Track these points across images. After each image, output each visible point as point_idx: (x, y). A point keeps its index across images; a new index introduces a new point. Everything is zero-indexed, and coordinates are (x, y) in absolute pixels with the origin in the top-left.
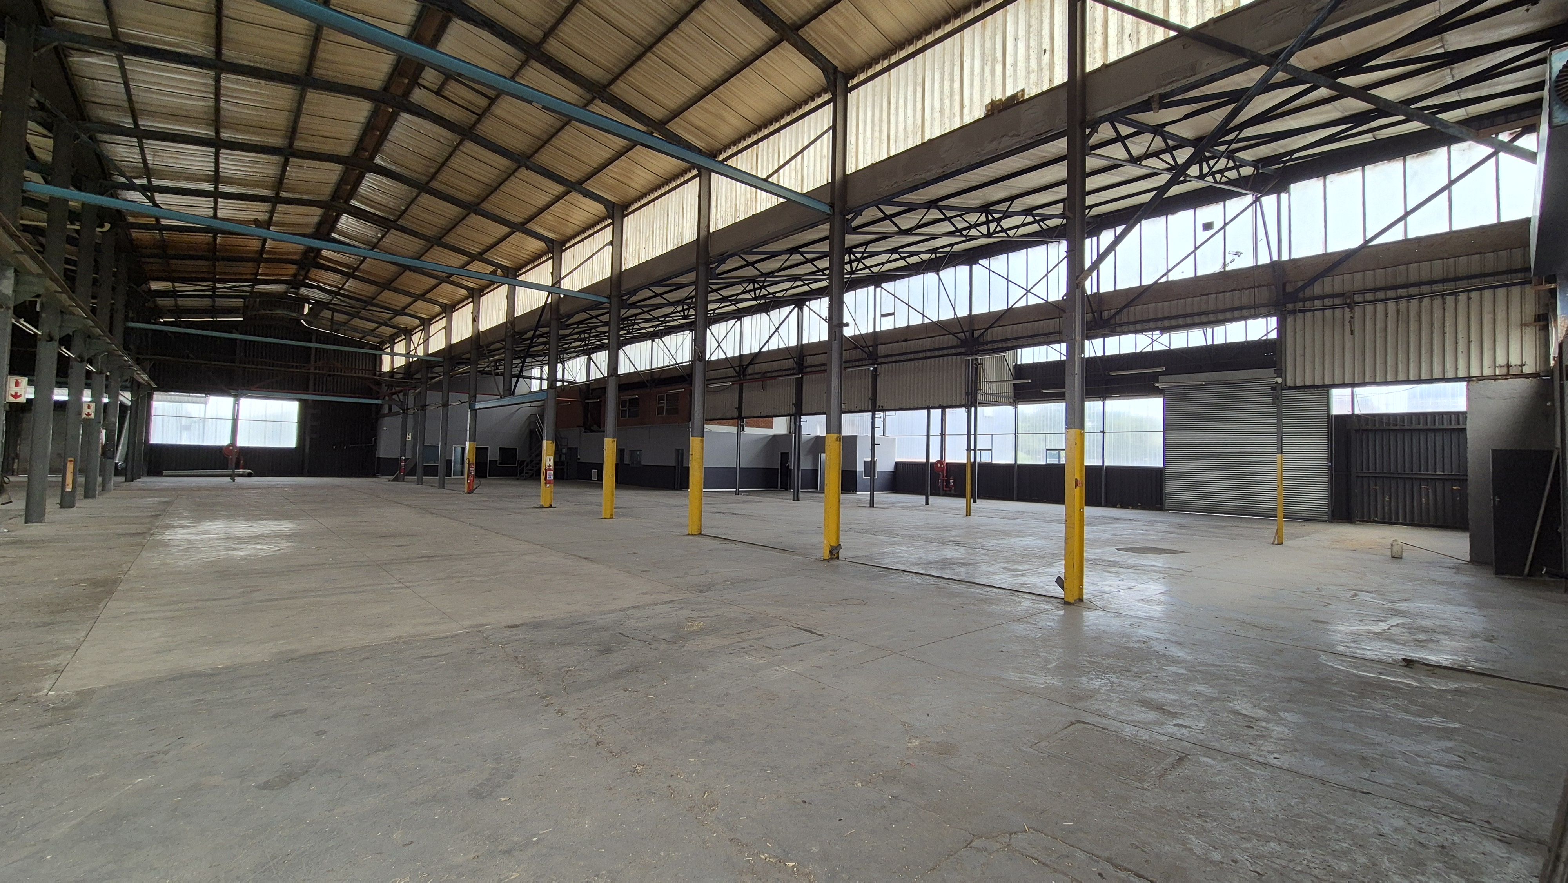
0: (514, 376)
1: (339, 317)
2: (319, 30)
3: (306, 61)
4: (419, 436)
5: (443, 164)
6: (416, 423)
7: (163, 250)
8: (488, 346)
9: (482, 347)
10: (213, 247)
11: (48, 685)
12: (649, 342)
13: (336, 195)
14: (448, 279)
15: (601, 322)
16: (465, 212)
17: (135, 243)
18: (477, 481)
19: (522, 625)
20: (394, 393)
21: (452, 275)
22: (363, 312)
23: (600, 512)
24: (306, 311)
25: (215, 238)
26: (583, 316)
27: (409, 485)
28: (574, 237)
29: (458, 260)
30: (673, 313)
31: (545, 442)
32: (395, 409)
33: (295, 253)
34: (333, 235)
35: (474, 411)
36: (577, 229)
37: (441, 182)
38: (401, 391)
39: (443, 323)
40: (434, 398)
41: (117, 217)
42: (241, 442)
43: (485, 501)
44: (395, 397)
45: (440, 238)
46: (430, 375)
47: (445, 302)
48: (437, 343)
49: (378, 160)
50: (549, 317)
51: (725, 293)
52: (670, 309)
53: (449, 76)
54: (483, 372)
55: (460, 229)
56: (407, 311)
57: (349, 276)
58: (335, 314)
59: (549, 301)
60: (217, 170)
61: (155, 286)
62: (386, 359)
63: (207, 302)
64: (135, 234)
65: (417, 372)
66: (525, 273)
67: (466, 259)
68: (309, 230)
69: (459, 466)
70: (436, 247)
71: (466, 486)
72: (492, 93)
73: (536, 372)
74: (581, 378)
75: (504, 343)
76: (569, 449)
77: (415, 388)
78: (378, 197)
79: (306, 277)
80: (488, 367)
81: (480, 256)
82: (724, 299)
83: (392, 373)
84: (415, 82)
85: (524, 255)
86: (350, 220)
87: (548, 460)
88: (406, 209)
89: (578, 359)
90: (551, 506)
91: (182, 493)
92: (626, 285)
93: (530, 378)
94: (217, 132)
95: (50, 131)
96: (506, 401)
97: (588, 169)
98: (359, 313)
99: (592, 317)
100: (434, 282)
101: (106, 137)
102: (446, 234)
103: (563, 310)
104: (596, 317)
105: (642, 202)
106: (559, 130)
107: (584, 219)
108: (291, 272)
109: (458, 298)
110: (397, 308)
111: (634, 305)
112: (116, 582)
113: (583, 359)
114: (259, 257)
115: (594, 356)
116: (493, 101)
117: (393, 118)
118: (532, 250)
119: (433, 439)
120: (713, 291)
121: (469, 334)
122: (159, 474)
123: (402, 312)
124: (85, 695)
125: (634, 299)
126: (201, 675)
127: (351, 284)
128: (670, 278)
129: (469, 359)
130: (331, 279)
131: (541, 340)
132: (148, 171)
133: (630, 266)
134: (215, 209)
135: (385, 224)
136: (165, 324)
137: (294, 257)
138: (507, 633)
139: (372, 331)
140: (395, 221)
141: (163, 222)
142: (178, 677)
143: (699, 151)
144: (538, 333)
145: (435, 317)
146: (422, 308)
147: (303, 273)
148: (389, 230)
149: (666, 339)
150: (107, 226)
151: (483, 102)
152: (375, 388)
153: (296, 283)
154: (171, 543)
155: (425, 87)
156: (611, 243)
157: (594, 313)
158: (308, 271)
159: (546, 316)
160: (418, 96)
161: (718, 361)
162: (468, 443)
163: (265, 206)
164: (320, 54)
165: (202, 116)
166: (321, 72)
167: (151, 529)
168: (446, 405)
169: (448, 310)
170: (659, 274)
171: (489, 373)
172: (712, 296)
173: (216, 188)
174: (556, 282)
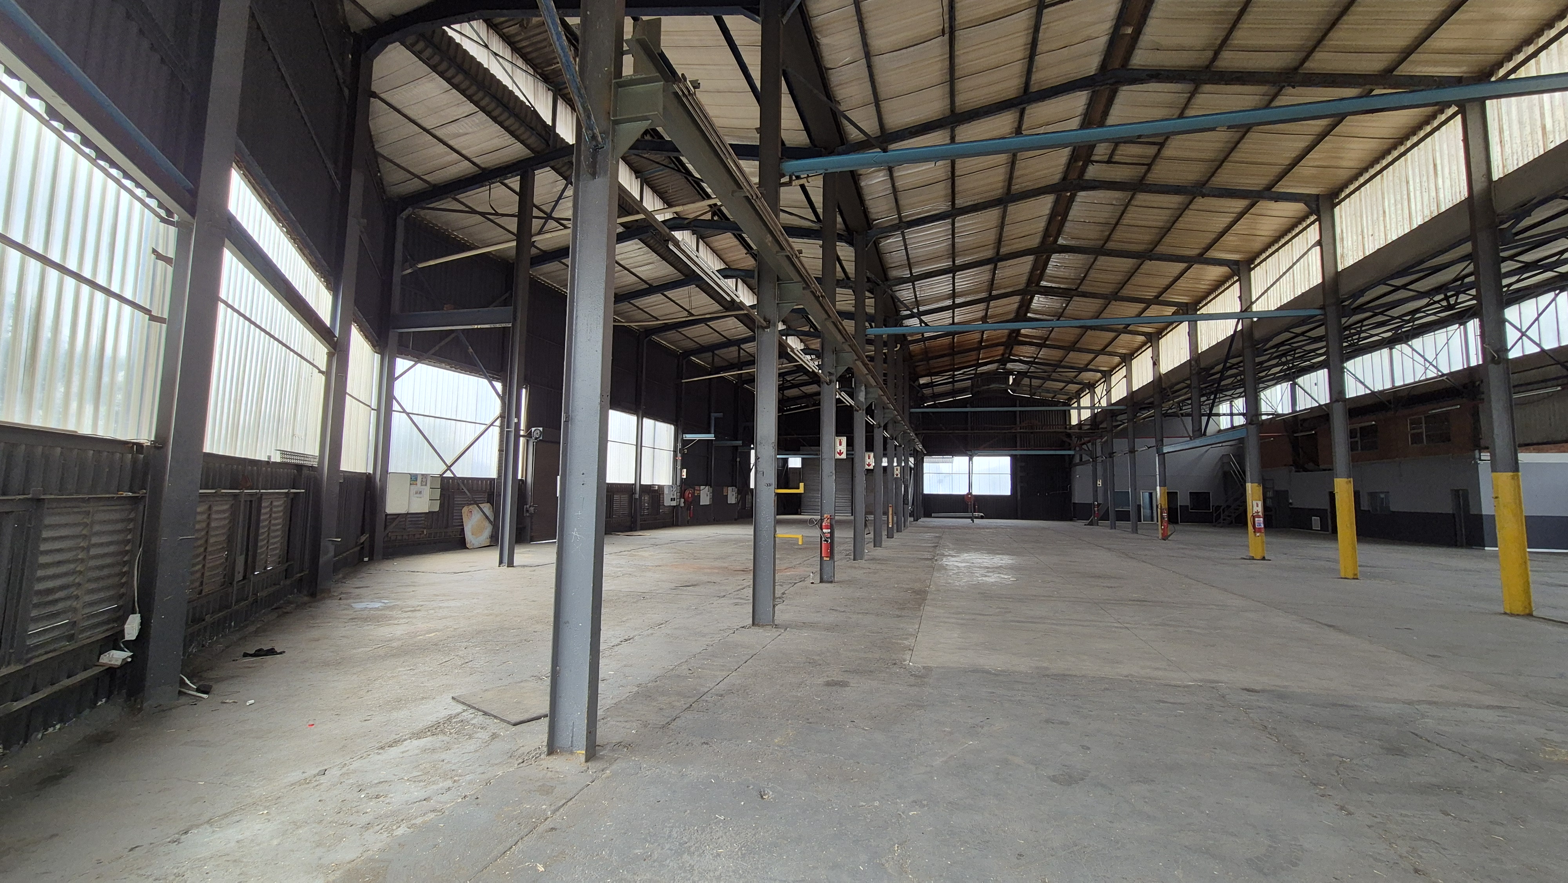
0: (1204, 415)
1: (1036, 382)
2: (1015, 155)
3: (1007, 183)
4: (1109, 481)
5: (1117, 224)
6: (1105, 470)
7: (927, 355)
8: (1171, 387)
9: (1165, 389)
10: (952, 346)
11: (908, 658)
12: (1385, 351)
13: (1029, 282)
14: (1126, 330)
15: (1310, 338)
16: (1139, 261)
17: (913, 354)
18: (1171, 527)
19: (1263, 691)
20: (1084, 444)
21: (1129, 325)
22: (1054, 374)
23: (1339, 571)
24: (1011, 381)
25: (953, 338)
26: (1286, 335)
27: (1102, 529)
28: (1264, 250)
29: (1134, 309)
30: (1428, 305)
31: (1249, 486)
32: (1085, 458)
33: (1003, 337)
34: (1029, 315)
35: (1162, 455)
36: (1268, 240)
37: (1115, 241)
38: (1089, 442)
39: (1123, 372)
40: (1121, 445)
41: (902, 339)
42: (975, 492)
43: (1183, 549)
44: (1084, 447)
45: (1117, 293)
46: (1115, 424)
47: (1124, 351)
48: (1119, 392)
49: (1061, 241)
50: (1241, 345)
51: (1528, 257)
52: (1425, 301)
53: (1117, 143)
54: (1166, 415)
55: (1135, 280)
56: (1089, 367)
57: (1040, 346)
58: (1033, 380)
59: (1240, 328)
60: (954, 289)
61: (922, 381)
62: (1074, 413)
63: (949, 387)
64: (912, 347)
65: (1102, 422)
66: (1206, 304)
67: (1143, 305)
68: (1012, 316)
69: (1148, 511)
70: (1113, 302)
71: (1160, 531)
72: (1159, 140)
73: (1224, 408)
74: (1284, 408)
75: (1188, 382)
76: (1277, 492)
77: (1101, 437)
78: (1062, 273)
79: (1010, 354)
80: (1171, 408)
81: (1157, 300)
82: (1528, 267)
83: (1080, 425)
84: (1088, 161)
85: (1204, 286)
86: (1041, 299)
87: (1255, 505)
88: (1085, 276)
89: (1278, 387)
90: (1264, 559)
91: (946, 530)
92: (1345, 288)
93: (1218, 415)
94: (954, 262)
95: (872, 293)
96: (1197, 442)
97: (1277, 170)
98: (1050, 376)
99: (1297, 335)
100: (1113, 334)
101: (897, 288)
102: (1122, 288)
103: (1257, 335)
104: (1303, 334)
105: (1362, 180)
106: (1238, 142)
107: (1275, 227)
108: (1001, 352)
109: (1136, 345)
110: (1082, 366)
111: (1360, 309)
112: (926, 592)
113: (1286, 386)
114: (980, 346)
115: (1300, 380)
116: (1161, 145)
117: (1072, 199)
118: (1215, 278)
119: (1123, 484)
120: (1505, 259)
121: (1150, 379)
122: (930, 516)
123: (1086, 369)
124: (928, 669)
125: (1361, 300)
126: (988, 672)
127: (1044, 353)
128: (1422, 262)
129: (1152, 403)
130: (1026, 352)
131: (1230, 372)
132: (917, 303)
133: (1351, 263)
134: (953, 317)
135: (1067, 294)
136: (928, 406)
137: (1004, 340)
138: (1246, 696)
139: (1061, 389)
140: (1076, 289)
141: (926, 335)
142: (975, 671)
143: (1458, 81)
144: (1228, 365)
145: (1115, 368)
146: (1103, 362)
147: (1008, 351)
148: (1071, 298)
149: (1417, 343)
150: (899, 346)
151: (1152, 150)
152: (1067, 440)
153: (1003, 361)
154: (948, 567)
155: (1097, 162)
156: (1319, 243)
157: (1298, 330)
158: (1012, 348)
159: (1238, 345)
160: (1093, 172)
161: (1526, 359)
162: (1158, 488)
163: (982, 306)
164: (1017, 173)
165: (945, 253)
166: (1017, 187)
167: (935, 556)
168: (1132, 451)
169: (1127, 359)
170: (1399, 261)
171: (1175, 415)
172: (1506, 267)
173: (954, 302)
174: (1246, 308)
